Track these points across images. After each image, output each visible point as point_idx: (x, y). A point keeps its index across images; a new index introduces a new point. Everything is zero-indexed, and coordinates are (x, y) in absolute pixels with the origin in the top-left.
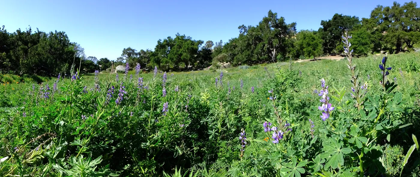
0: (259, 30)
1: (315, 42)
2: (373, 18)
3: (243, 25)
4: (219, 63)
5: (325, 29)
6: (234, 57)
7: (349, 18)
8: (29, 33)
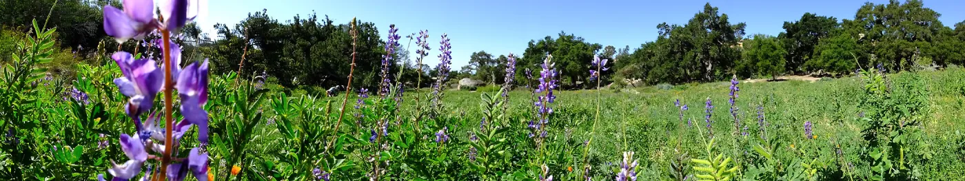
0: (690, 31)
2: (859, 20)
3: (665, 23)
4: (624, 80)
5: (789, 35)
6: (648, 71)
7: (824, 19)
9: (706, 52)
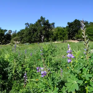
0: (36, 26)
1: (64, 33)
3: (28, 23)
4: (14, 42)
5: (69, 26)
6: (22, 39)
9: (41, 33)
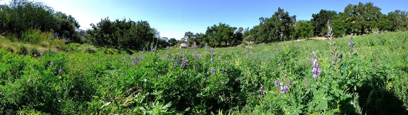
0: (272, 20)
1: (308, 28)
2: (346, 12)
3: (262, 17)
4: (247, 42)
5: (315, 20)
6: (256, 38)
8: (124, 22)
9: (280, 30)
